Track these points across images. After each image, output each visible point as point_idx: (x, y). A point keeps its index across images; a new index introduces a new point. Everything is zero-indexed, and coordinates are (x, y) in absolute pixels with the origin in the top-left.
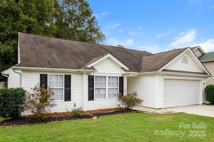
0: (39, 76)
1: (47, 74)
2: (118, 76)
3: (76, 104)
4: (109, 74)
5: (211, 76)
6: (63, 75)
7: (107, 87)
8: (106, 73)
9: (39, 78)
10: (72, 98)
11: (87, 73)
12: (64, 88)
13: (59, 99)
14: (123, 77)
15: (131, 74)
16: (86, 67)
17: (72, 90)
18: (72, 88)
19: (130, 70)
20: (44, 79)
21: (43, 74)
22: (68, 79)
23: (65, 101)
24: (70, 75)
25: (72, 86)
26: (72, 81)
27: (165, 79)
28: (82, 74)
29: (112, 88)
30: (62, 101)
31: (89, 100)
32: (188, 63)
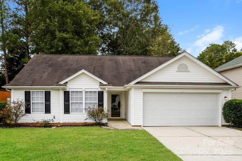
0: (24, 92)
1: (30, 91)
2: (97, 90)
3: (55, 117)
4: (85, 89)
5: (237, 86)
6: (43, 92)
7: (84, 102)
8: (82, 89)
9: (24, 94)
10: (51, 111)
11: (63, 89)
12: (44, 102)
13: (41, 112)
14: (103, 91)
15: (107, 89)
16: (59, 83)
17: (51, 105)
18: (51, 103)
19: (109, 84)
20: (28, 95)
21: (27, 91)
22: (48, 95)
23: (45, 113)
24: (50, 91)
25: (51, 101)
26: (51, 96)
27: (144, 93)
28: (59, 90)
29: (90, 103)
30: (43, 113)
31: (64, 114)
32: (189, 72)
